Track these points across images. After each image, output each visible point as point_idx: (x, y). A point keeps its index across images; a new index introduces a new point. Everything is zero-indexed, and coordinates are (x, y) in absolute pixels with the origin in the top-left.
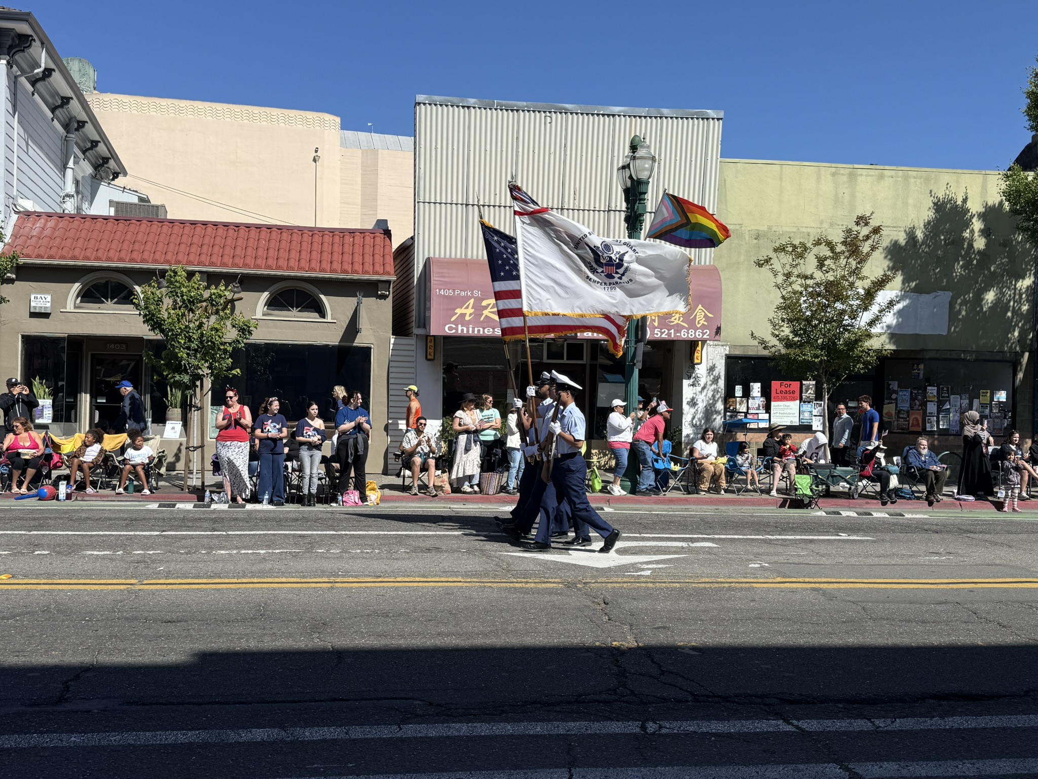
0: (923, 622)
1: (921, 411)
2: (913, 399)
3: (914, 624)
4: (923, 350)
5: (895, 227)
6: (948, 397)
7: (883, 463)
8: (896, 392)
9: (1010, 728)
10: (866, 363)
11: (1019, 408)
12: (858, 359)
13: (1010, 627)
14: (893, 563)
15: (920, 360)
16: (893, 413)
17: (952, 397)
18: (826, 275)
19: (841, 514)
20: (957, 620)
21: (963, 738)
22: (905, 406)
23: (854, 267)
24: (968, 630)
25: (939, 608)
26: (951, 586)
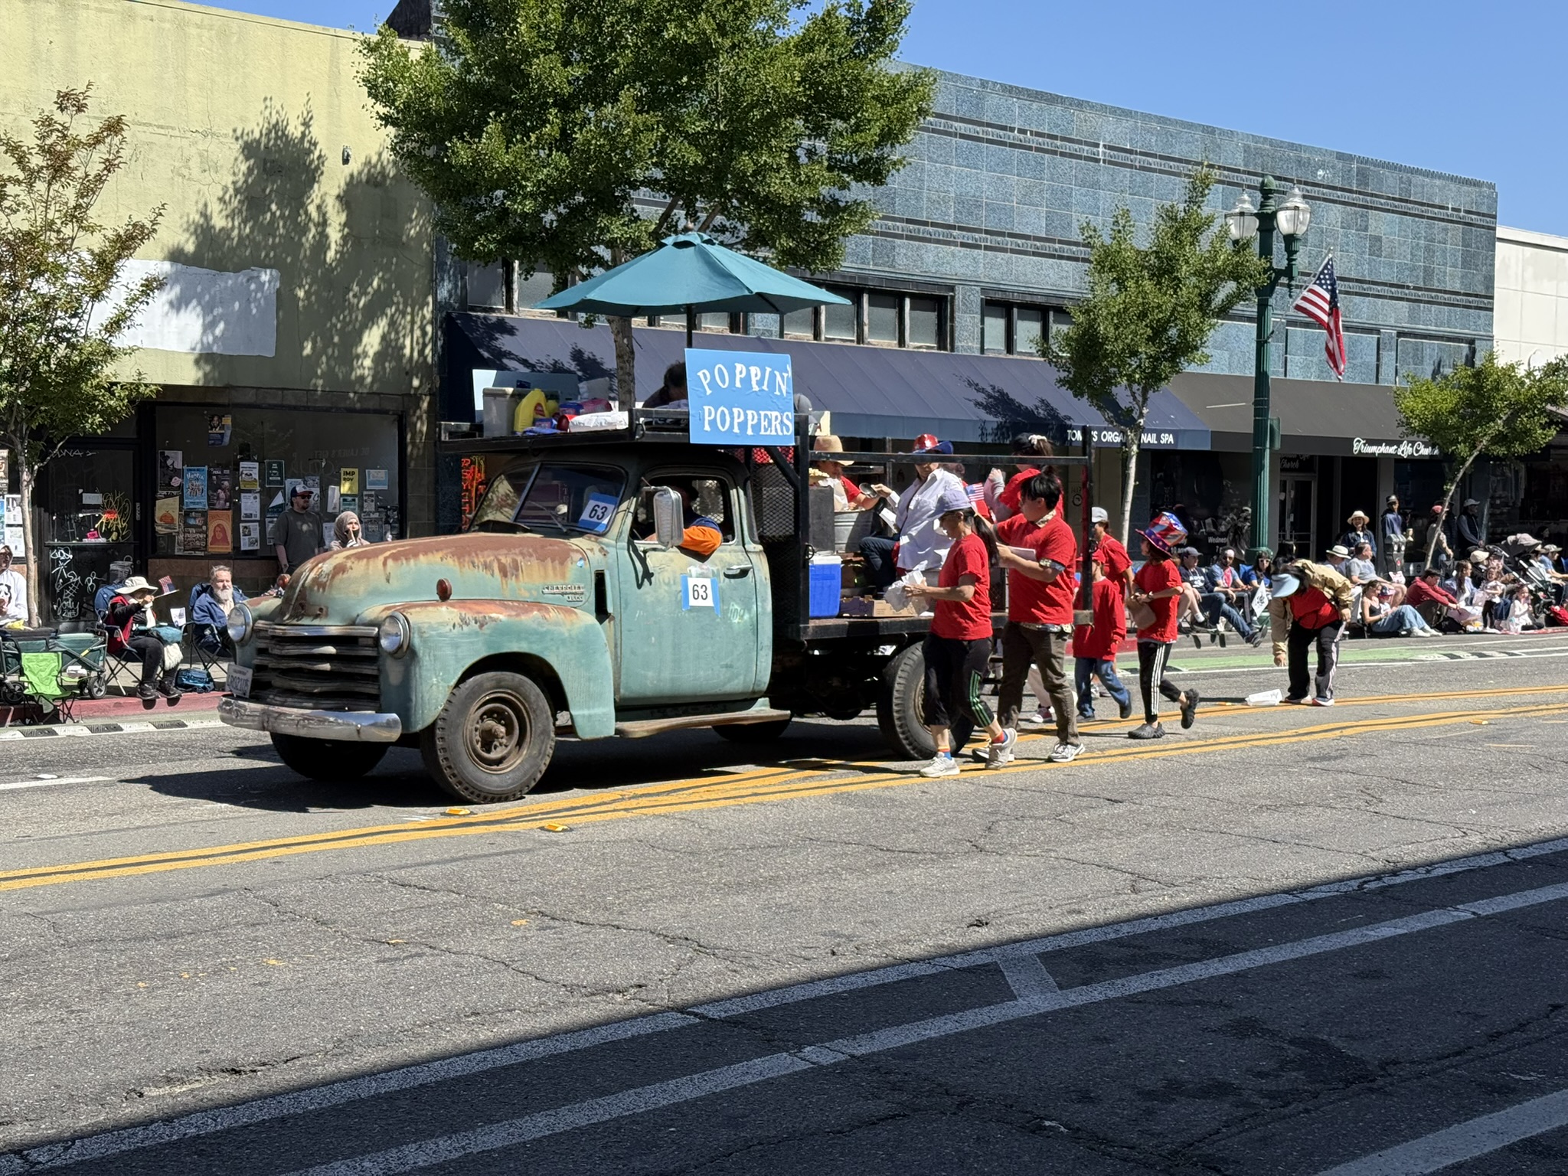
0: (170, 936)
1: (230, 512)
2: (213, 487)
3: (152, 942)
4: (228, 388)
5: (161, 127)
6: (282, 482)
7: (151, 622)
8: (179, 473)
9: (295, 1116)
10: (108, 413)
11: (411, 504)
12: (89, 404)
13: (335, 922)
14: (138, 823)
15: (223, 409)
16: (176, 515)
17: (288, 482)
18: (12, 217)
19: (54, 733)
20: (238, 923)
21: (201, 1153)
22: (201, 502)
23: (72, 203)
24: (255, 939)
25: (208, 903)
26: (241, 857)
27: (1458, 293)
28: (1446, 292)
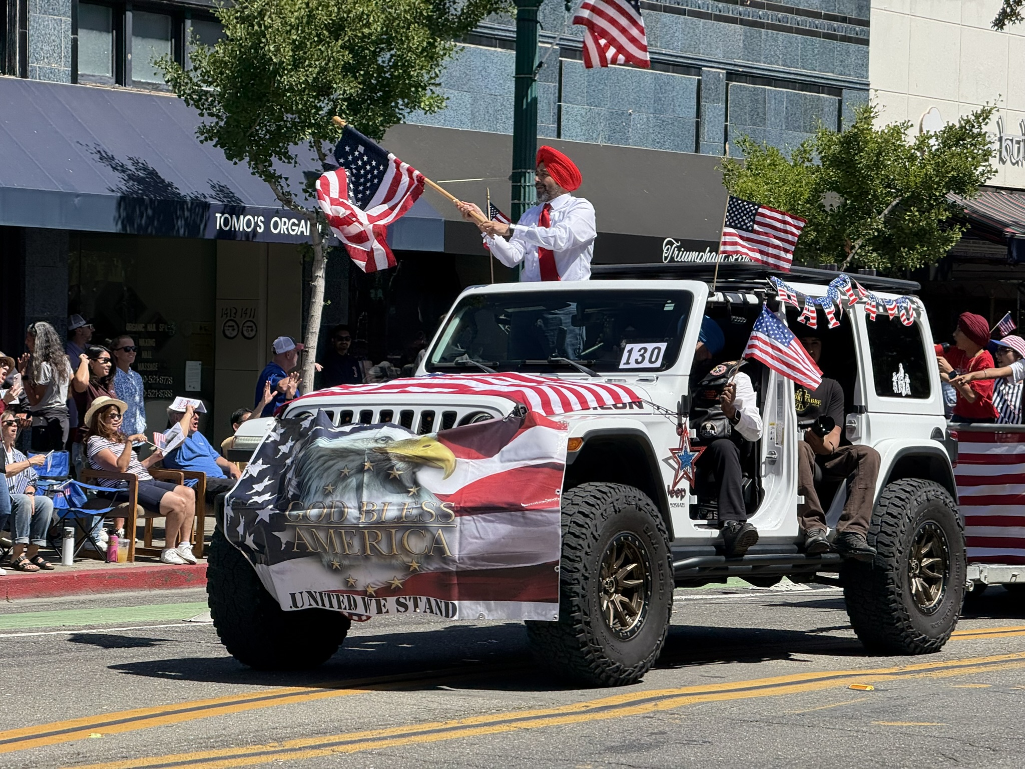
27: (817, 15)
28: (799, 12)
